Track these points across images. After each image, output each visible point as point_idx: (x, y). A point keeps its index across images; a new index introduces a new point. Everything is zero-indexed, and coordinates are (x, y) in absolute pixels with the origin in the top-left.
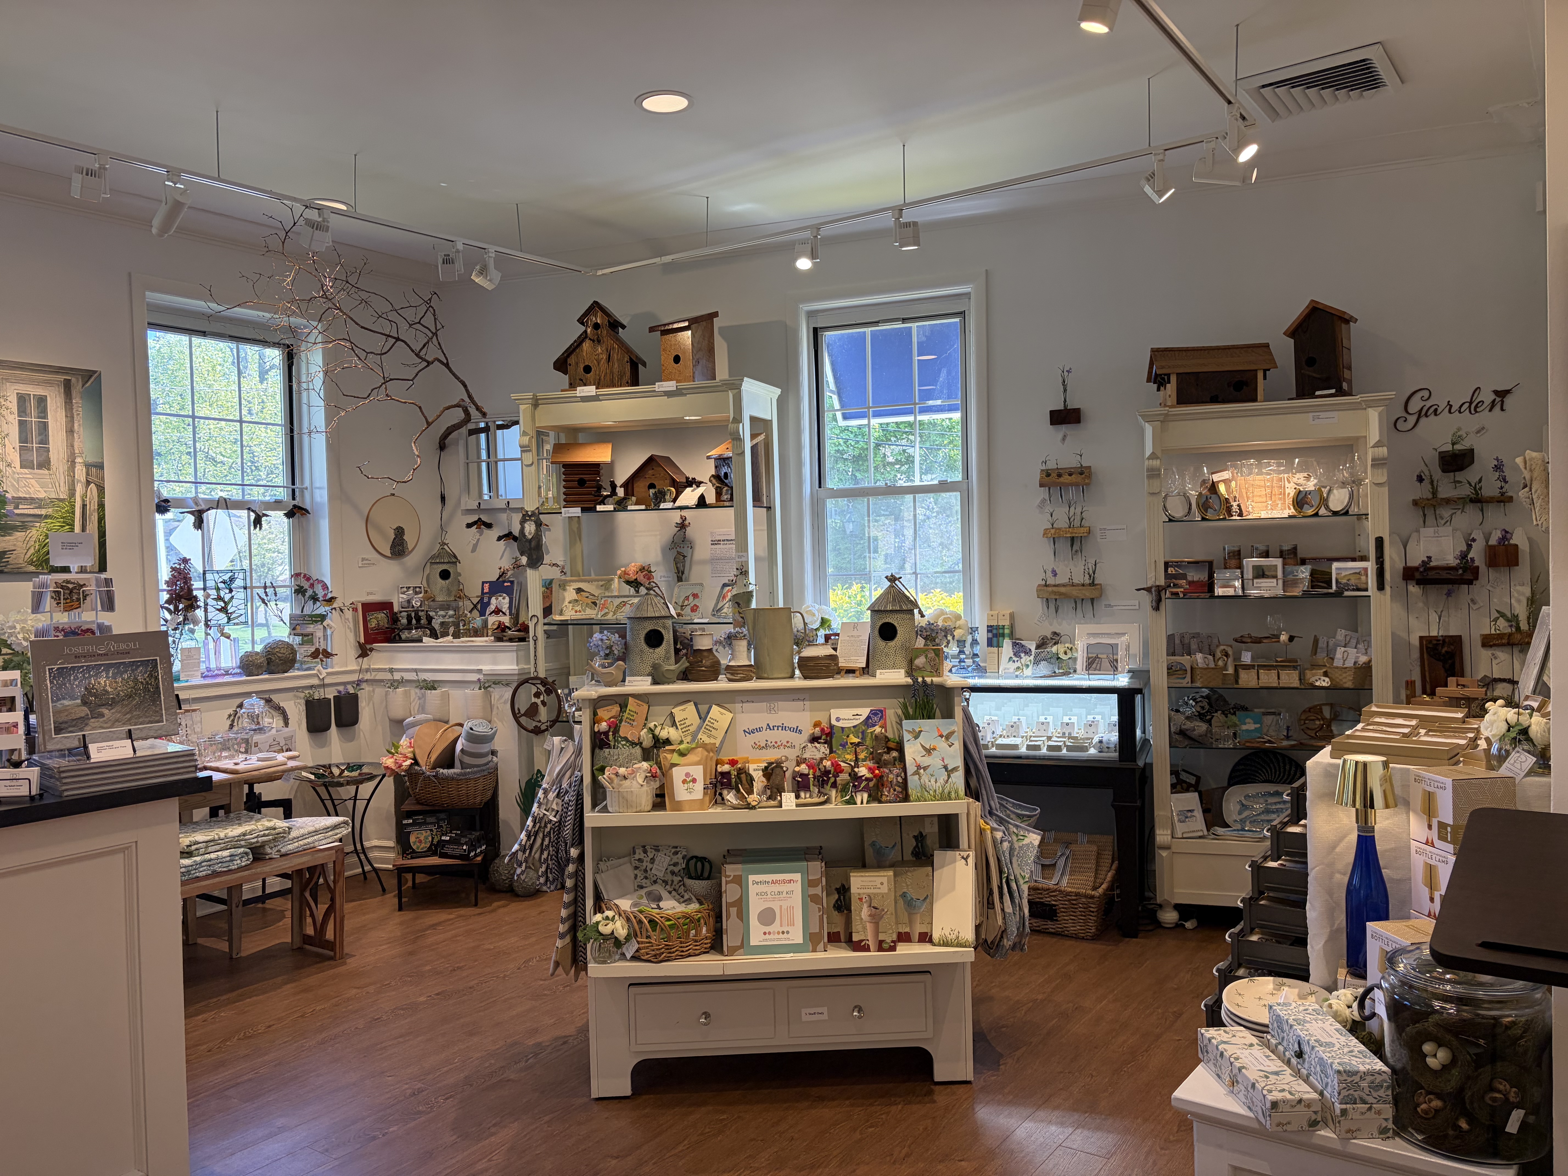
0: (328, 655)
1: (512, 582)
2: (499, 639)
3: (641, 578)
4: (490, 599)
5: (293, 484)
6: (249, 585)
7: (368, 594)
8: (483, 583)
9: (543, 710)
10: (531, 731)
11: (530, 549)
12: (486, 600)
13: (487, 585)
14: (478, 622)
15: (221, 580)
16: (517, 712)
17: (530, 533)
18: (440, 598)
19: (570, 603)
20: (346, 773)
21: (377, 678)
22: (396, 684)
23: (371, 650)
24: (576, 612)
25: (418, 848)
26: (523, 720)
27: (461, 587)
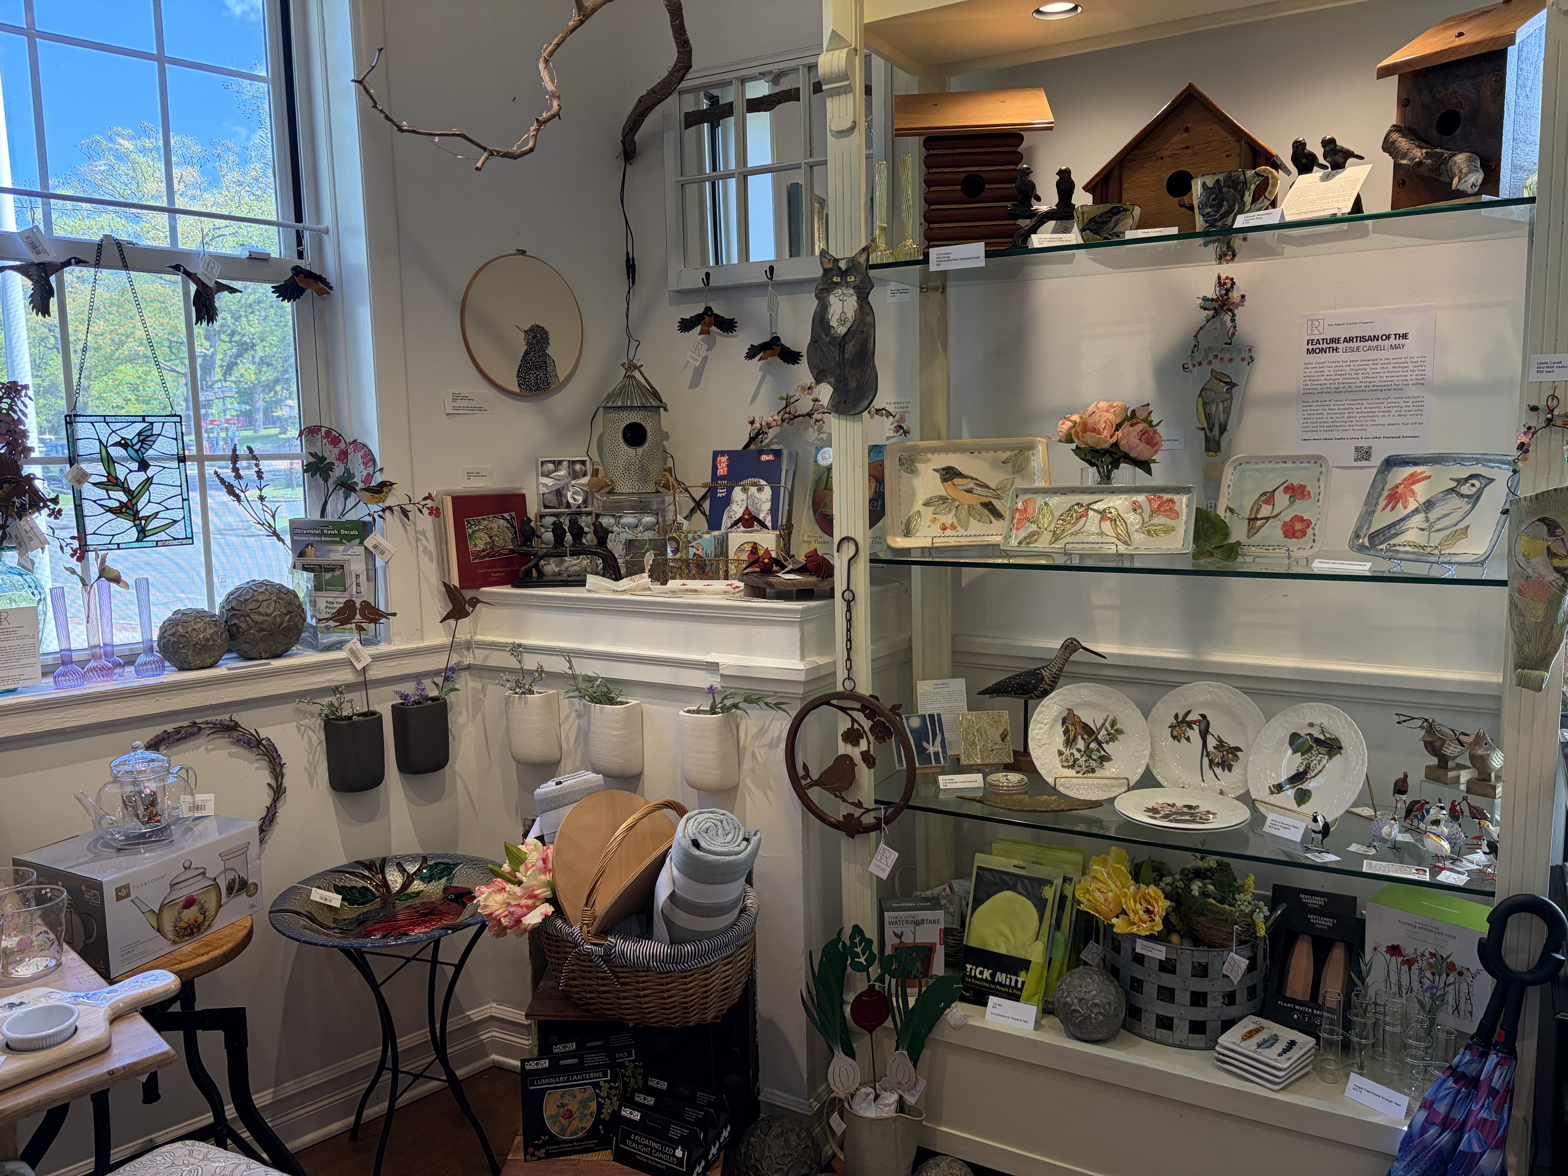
0: (373, 614)
1: (778, 453)
2: (757, 592)
3: (1129, 438)
4: (730, 490)
5: (299, 218)
6: (192, 451)
7: (470, 475)
8: (716, 454)
9: (865, 776)
10: (836, 826)
11: (842, 364)
12: (721, 493)
13: (724, 459)
14: (707, 541)
15: (115, 439)
16: (801, 773)
17: (842, 321)
18: (625, 487)
19: (926, 504)
20: (417, 885)
21: (490, 663)
22: (527, 681)
23: (474, 602)
24: (944, 528)
25: (563, 1131)
26: (814, 793)
27: (670, 463)
